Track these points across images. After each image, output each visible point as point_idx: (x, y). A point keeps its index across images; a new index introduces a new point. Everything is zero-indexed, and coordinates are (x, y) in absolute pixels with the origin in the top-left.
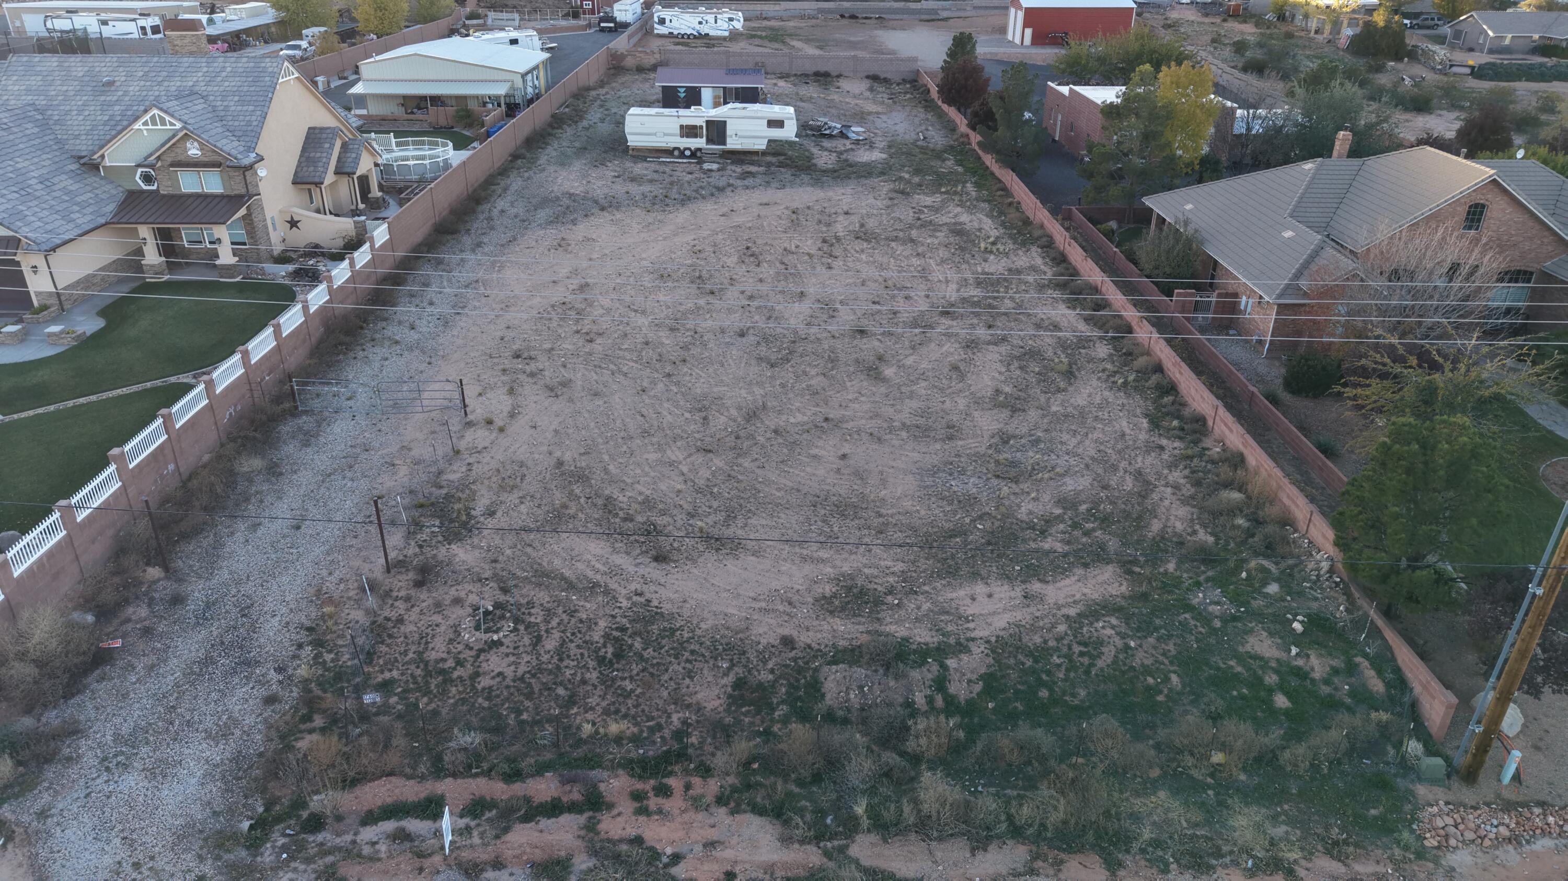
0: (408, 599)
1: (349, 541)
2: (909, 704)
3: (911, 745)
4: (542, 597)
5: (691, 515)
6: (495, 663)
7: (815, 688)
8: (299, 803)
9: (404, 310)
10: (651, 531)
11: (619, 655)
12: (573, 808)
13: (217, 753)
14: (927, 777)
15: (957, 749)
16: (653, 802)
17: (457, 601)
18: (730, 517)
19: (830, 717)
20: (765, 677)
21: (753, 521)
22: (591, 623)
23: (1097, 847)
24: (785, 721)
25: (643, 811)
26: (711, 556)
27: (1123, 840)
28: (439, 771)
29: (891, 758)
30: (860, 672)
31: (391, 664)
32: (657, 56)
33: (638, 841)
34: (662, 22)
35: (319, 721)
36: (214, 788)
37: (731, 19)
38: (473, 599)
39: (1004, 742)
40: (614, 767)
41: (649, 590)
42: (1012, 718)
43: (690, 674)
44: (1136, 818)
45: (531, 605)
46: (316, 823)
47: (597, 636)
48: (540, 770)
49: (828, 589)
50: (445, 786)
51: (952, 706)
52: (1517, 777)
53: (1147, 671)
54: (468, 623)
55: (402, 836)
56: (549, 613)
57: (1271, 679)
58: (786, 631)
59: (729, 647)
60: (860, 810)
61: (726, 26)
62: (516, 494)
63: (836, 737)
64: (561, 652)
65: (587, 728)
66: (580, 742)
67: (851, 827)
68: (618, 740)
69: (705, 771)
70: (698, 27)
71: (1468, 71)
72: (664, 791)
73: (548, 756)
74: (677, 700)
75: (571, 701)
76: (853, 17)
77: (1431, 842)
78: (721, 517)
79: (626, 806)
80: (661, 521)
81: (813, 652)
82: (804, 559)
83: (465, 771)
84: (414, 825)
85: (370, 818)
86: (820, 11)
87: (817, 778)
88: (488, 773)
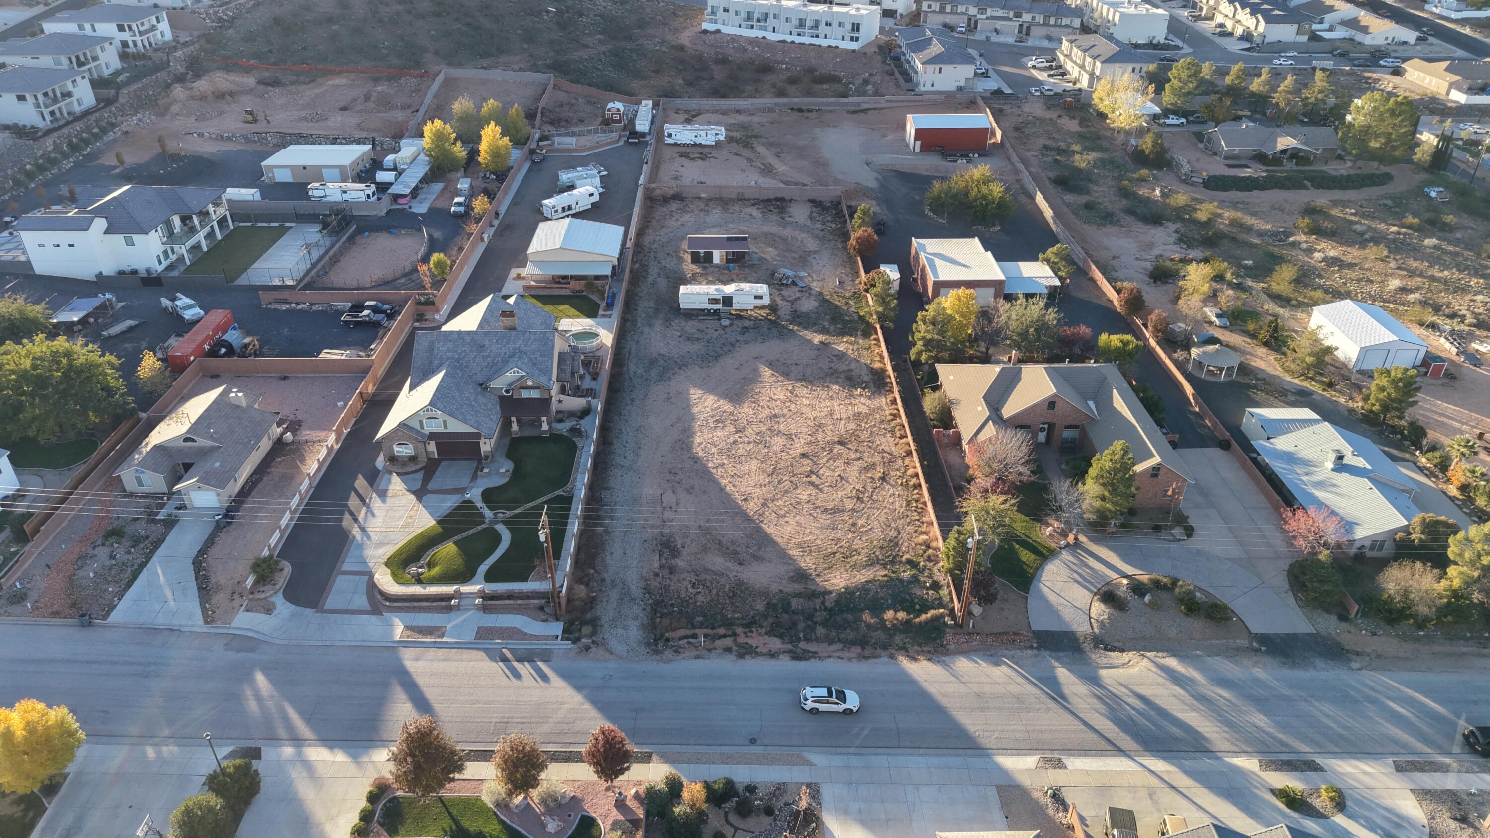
0: (669, 578)
1: (643, 558)
2: (815, 609)
3: (814, 620)
4: (708, 578)
5: (747, 547)
6: (700, 598)
7: (789, 604)
8: (662, 636)
9: (617, 447)
10: (735, 553)
11: (734, 596)
12: (729, 636)
13: (638, 623)
14: (818, 628)
15: (827, 620)
16: (749, 634)
17: (684, 579)
18: (760, 548)
19: (793, 612)
20: (775, 601)
21: (767, 549)
22: (724, 586)
23: (860, 645)
24: (781, 613)
25: (747, 636)
26: (755, 563)
27: (867, 643)
28: (694, 627)
29: (809, 623)
30: (801, 600)
31: (671, 599)
32: (675, 189)
33: (747, 643)
34: (670, 135)
35: (658, 615)
36: (641, 632)
37: (717, 134)
38: (689, 578)
39: (839, 619)
40: (738, 625)
41: (739, 574)
42: (842, 612)
43: (754, 601)
44: (872, 638)
45: (706, 580)
46: (668, 640)
47: (726, 589)
48: (720, 627)
49: (792, 574)
50: (697, 631)
51: (826, 609)
52: (974, 626)
53: (882, 598)
54: (689, 586)
55: (689, 643)
56: (712, 583)
57: (916, 600)
58: (781, 588)
59: (764, 593)
60: (801, 636)
61: (713, 138)
62: (689, 539)
63: (795, 618)
64: (717, 595)
65: (729, 616)
66: (728, 620)
67: (799, 640)
68: (738, 619)
69: (762, 627)
70: (694, 139)
71: (1202, 181)
72: (751, 632)
73: (721, 623)
74: (752, 608)
75: (723, 609)
76: (800, 110)
77: (945, 643)
78: (757, 548)
79: (743, 635)
80: (738, 549)
81: (788, 594)
82: (785, 563)
83: (700, 627)
84: (692, 640)
85: (681, 639)
86: (776, 104)
87: (790, 628)
88: (707, 628)
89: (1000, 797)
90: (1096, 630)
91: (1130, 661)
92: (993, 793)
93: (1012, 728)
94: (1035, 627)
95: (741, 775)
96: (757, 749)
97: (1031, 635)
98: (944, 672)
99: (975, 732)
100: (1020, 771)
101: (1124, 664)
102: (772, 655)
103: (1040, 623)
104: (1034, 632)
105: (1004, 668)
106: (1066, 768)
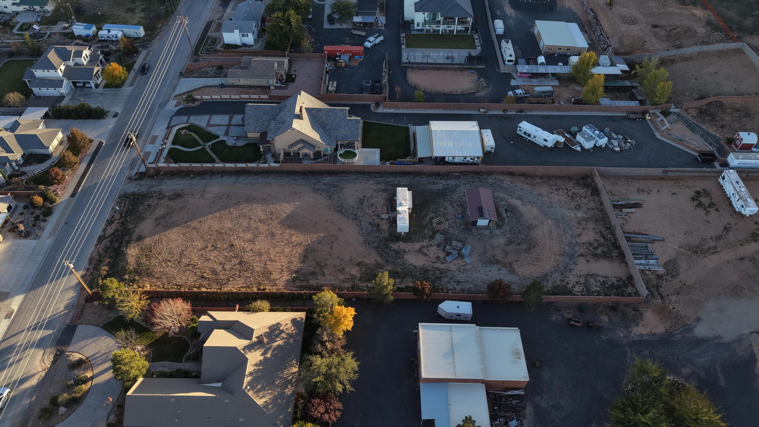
0: (157, 198)
2: (121, 243)
4: (151, 209)
7: (127, 235)
8: (128, 198)
10: (164, 218)
11: (139, 218)
12: (120, 217)
13: (136, 191)
17: (154, 202)
19: (123, 236)
20: (131, 231)
22: (145, 214)
23: (97, 258)
25: (117, 223)
26: (155, 224)
30: (127, 239)
31: (145, 199)
33: (114, 223)
35: (139, 196)
36: (131, 192)
40: (124, 220)
41: (149, 219)
42: (116, 252)
43: (134, 224)
47: (143, 215)
49: (142, 236)
51: (119, 247)
53: (116, 266)
56: (148, 211)
58: (137, 232)
59: (136, 227)
60: (111, 239)
62: (179, 203)
64: (141, 212)
65: (130, 217)
66: (128, 217)
68: (127, 220)
69: (120, 227)
72: (119, 224)
73: (127, 215)
74: (131, 224)
75: (134, 215)
79: (118, 221)
80: (166, 219)
81: (132, 235)
82: (149, 235)
89: (5, 292)
90: (67, 353)
91: (44, 363)
92: (8, 291)
93: (33, 304)
94: (79, 326)
95: (53, 220)
96: (62, 224)
97: (77, 323)
98: (71, 285)
99: (37, 291)
100: (12, 302)
101: (43, 360)
102: (104, 230)
103: (81, 329)
104: (77, 325)
105: (62, 309)
106: (5, 318)
